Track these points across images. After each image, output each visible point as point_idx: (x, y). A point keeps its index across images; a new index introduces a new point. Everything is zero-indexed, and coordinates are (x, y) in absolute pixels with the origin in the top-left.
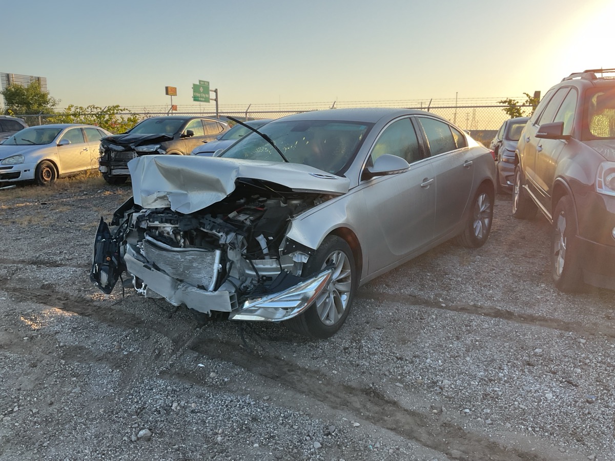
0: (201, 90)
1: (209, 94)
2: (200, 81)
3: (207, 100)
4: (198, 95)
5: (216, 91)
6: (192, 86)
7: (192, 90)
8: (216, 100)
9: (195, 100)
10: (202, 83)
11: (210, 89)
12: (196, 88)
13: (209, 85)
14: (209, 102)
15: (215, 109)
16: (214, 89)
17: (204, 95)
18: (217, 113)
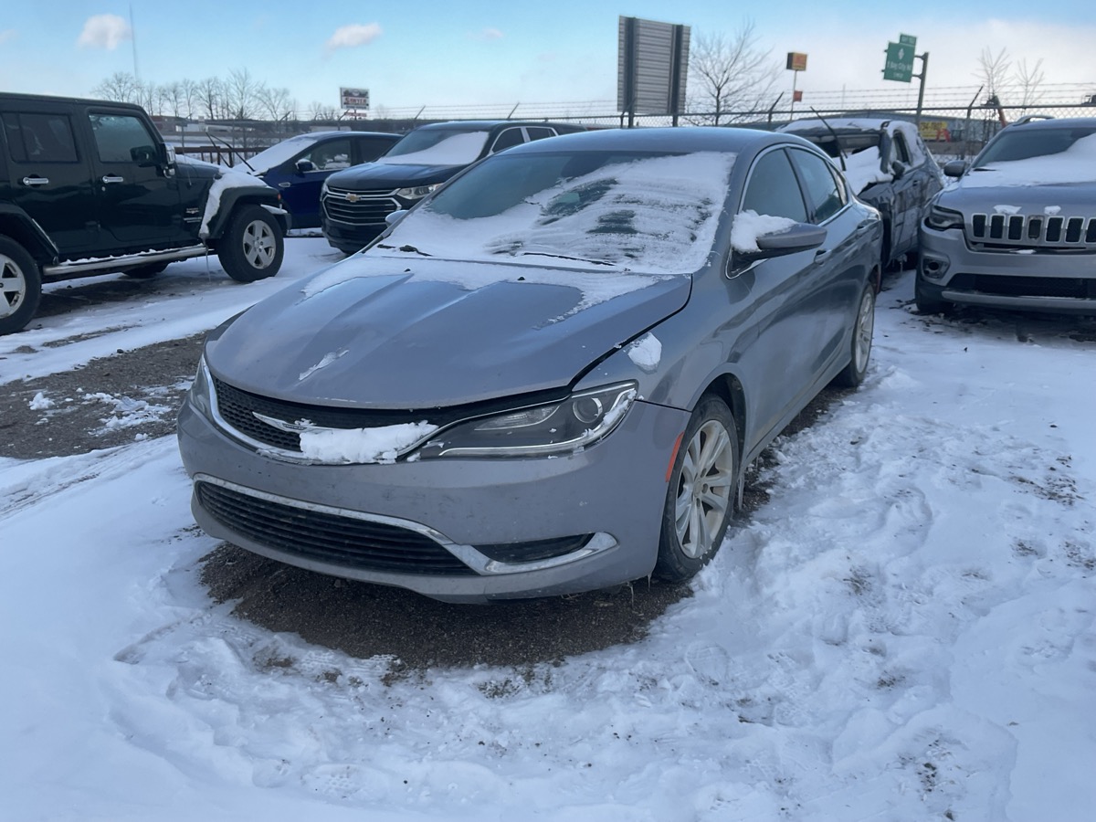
0: (901, 54)
1: (911, 63)
2: (902, 36)
3: (907, 77)
4: (894, 66)
5: (925, 57)
6: (886, 48)
7: (886, 54)
8: (922, 77)
9: (886, 78)
10: (904, 40)
11: (917, 53)
12: (892, 50)
13: (915, 44)
14: (909, 81)
15: (917, 98)
16: (921, 54)
17: (903, 67)
18: (919, 109)
